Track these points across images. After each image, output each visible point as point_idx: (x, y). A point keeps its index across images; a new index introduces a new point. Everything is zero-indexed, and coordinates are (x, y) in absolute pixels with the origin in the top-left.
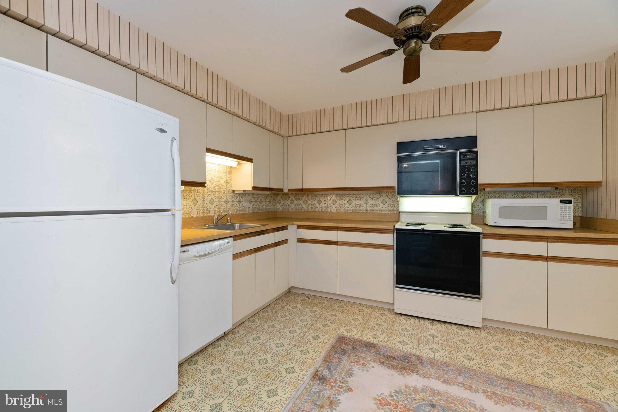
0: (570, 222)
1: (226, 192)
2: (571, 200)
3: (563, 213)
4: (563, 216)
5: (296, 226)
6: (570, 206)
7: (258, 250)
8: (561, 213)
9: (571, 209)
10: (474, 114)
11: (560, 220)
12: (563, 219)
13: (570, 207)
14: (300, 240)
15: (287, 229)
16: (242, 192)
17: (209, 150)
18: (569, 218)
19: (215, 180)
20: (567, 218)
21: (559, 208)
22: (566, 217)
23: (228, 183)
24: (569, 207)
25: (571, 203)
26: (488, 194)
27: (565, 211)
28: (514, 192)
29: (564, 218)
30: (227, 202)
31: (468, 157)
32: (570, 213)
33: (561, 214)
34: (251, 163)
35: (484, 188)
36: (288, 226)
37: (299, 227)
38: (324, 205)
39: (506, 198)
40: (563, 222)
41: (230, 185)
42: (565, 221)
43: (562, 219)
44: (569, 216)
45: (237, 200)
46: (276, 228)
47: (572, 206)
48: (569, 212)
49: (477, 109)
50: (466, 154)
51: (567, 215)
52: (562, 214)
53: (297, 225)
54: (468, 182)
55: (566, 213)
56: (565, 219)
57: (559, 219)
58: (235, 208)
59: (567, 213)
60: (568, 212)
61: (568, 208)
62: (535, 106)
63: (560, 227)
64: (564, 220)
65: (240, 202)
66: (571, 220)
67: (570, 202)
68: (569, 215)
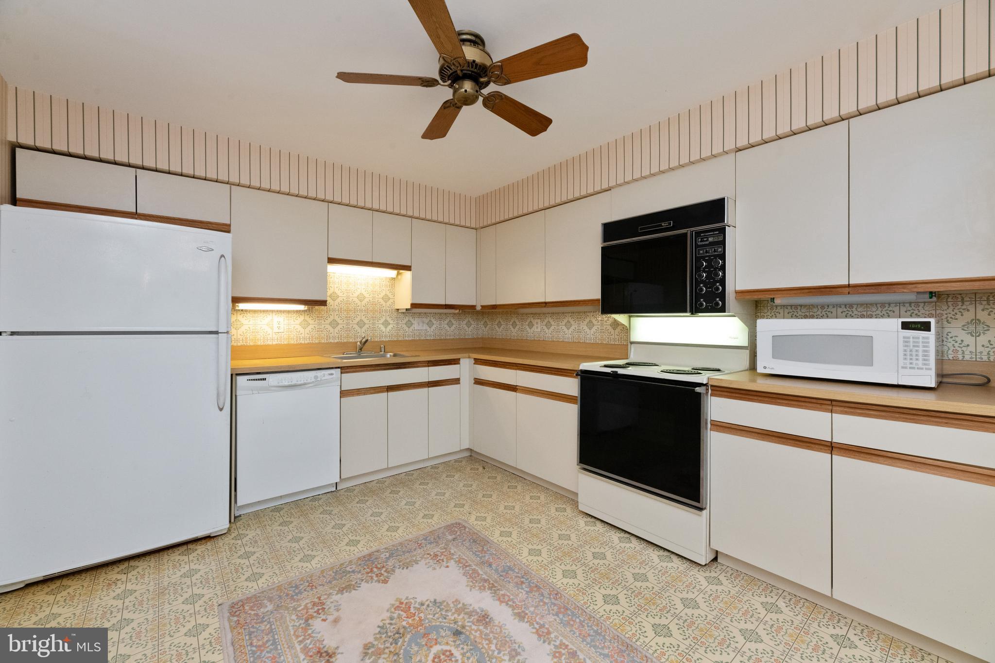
0: (928, 372)
1: (386, 311)
2: (929, 323)
3: (911, 351)
4: (911, 359)
5: (473, 359)
6: (926, 335)
7: (390, 388)
8: (905, 351)
9: (928, 342)
10: (732, 156)
11: (903, 368)
12: (911, 366)
13: (927, 338)
14: (479, 382)
15: (459, 363)
16: (405, 311)
17: (331, 261)
18: (925, 364)
19: (367, 296)
20: (920, 362)
21: (901, 340)
22: (917, 362)
23: (389, 299)
24: (923, 338)
25: (929, 330)
26: (791, 311)
27: (914, 346)
28: (846, 306)
29: (911, 363)
30: (386, 324)
31: (711, 239)
32: (926, 351)
33: (905, 355)
34: (409, 272)
35: (772, 297)
36: (460, 359)
37: (478, 361)
38: (536, 330)
39: (827, 317)
40: (908, 371)
41: (393, 302)
42: (916, 370)
43: (909, 366)
44: (924, 360)
45: (404, 322)
46: (430, 361)
47: (930, 336)
48: (924, 349)
49: (730, 145)
50: (706, 234)
51: (921, 358)
52: (908, 353)
53: (475, 359)
54: (710, 288)
55: (917, 351)
56: (914, 366)
57: (901, 364)
58: (401, 333)
59: (920, 353)
60: (921, 349)
61: (921, 340)
62: (851, 120)
63: (901, 383)
64: (914, 368)
65: (409, 324)
66: (930, 369)
67: (926, 327)
68: (925, 356)
